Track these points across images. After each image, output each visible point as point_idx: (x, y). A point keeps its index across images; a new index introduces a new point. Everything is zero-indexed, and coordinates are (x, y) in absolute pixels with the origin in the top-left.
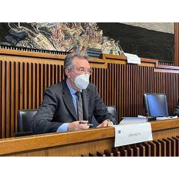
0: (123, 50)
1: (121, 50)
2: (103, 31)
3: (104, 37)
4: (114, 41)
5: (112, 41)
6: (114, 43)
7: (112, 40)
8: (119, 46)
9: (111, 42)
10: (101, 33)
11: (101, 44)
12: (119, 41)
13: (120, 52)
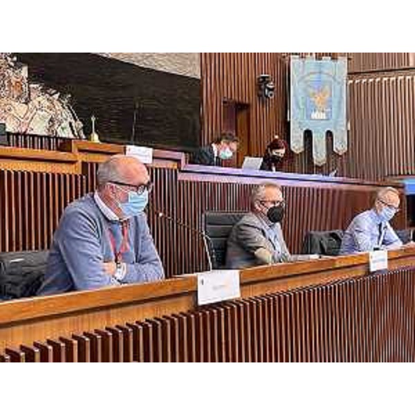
0: (81, 120)
1: (76, 120)
2: (29, 70)
3: (32, 86)
4: (56, 96)
5: (51, 95)
6: (58, 100)
7: (54, 91)
8: (69, 108)
9: (51, 98)
10: (24, 72)
11: (26, 103)
12: (70, 96)
13: (73, 125)
